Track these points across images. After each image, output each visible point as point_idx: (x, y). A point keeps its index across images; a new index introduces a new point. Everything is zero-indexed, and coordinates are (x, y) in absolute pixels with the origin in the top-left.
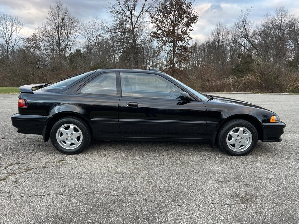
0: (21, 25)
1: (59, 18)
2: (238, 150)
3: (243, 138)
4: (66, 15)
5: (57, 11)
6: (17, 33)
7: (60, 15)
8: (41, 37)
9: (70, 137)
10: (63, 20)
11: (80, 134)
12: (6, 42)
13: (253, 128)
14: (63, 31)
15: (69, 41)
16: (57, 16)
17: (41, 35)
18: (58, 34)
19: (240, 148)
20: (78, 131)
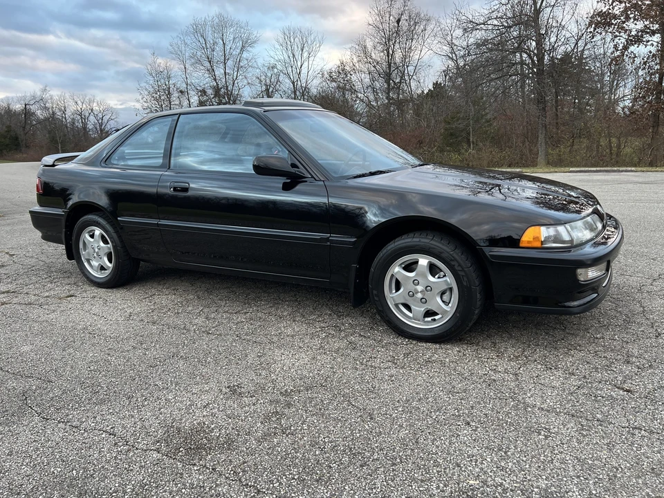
0: (318, 45)
1: (391, 17)
2: (422, 325)
3: (428, 288)
4: (407, 8)
5: (387, 5)
6: (310, 62)
7: (393, 12)
8: (357, 65)
9: (97, 253)
10: (398, 21)
11: (109, 248)
12: (293, 83)
13: (456, 260)
14: (397, 46)
15: (407, 66)
16: (387, 15)
17: (355, 60)
18: (388, 53)
19: (429, 319)
20: (108, 243)
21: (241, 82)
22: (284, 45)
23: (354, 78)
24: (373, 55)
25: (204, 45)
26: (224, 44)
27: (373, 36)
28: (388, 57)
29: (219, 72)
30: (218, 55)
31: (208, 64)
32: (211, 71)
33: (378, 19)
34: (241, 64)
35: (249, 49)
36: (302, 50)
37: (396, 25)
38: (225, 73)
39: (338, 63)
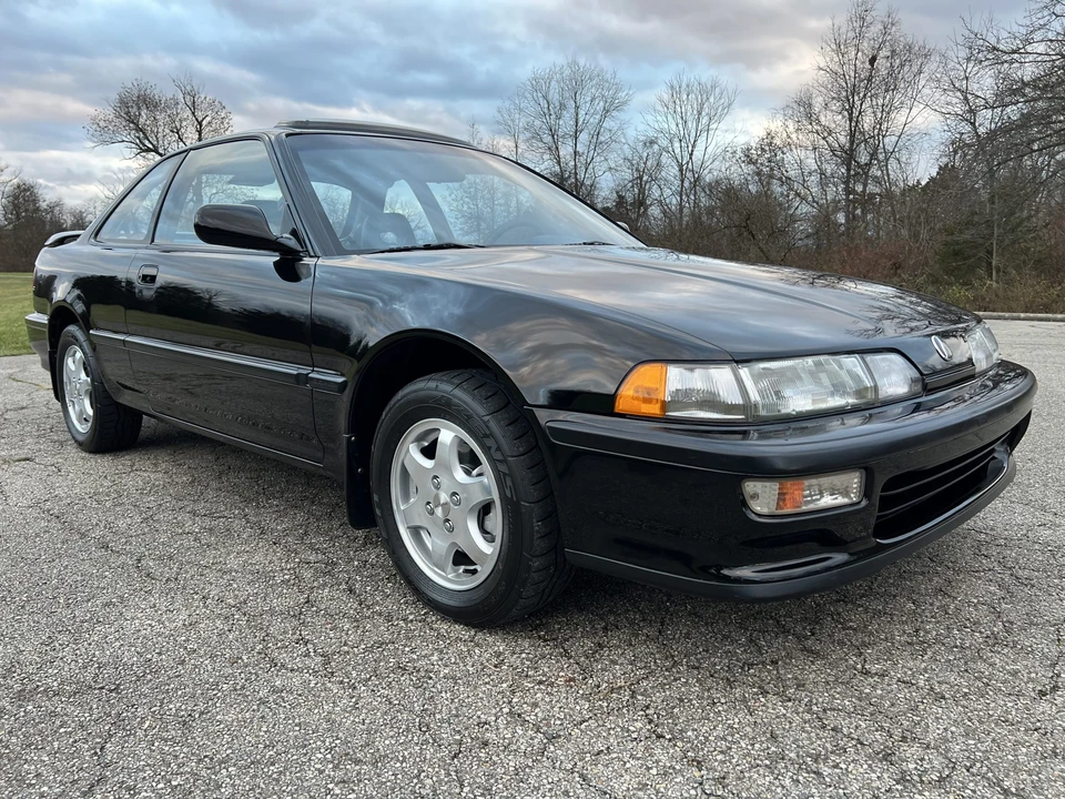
1: (860, 54)
4: (889, 38)
5: (852, 35)
7: (864, 46)
10: (873, 60)
12: (681, 166)
16: (853, 51)
18: (851, 114)
21: (599, 167)
22: (671, 105)
23: (788, 157)
24: (822, 119)
25: (546, 111)
26: (577, 107)
27: (826, 88)
28: (851, 120)
29: (566, 151)
30: (566, 124)
31: (548, 139)
32: (554, 150)
33: (836, 59)
34: (601, 138)
35: (615, 113)
36: (700, 113)
37: (868, 66)
38: (575, 152)
39: (763, 134)
